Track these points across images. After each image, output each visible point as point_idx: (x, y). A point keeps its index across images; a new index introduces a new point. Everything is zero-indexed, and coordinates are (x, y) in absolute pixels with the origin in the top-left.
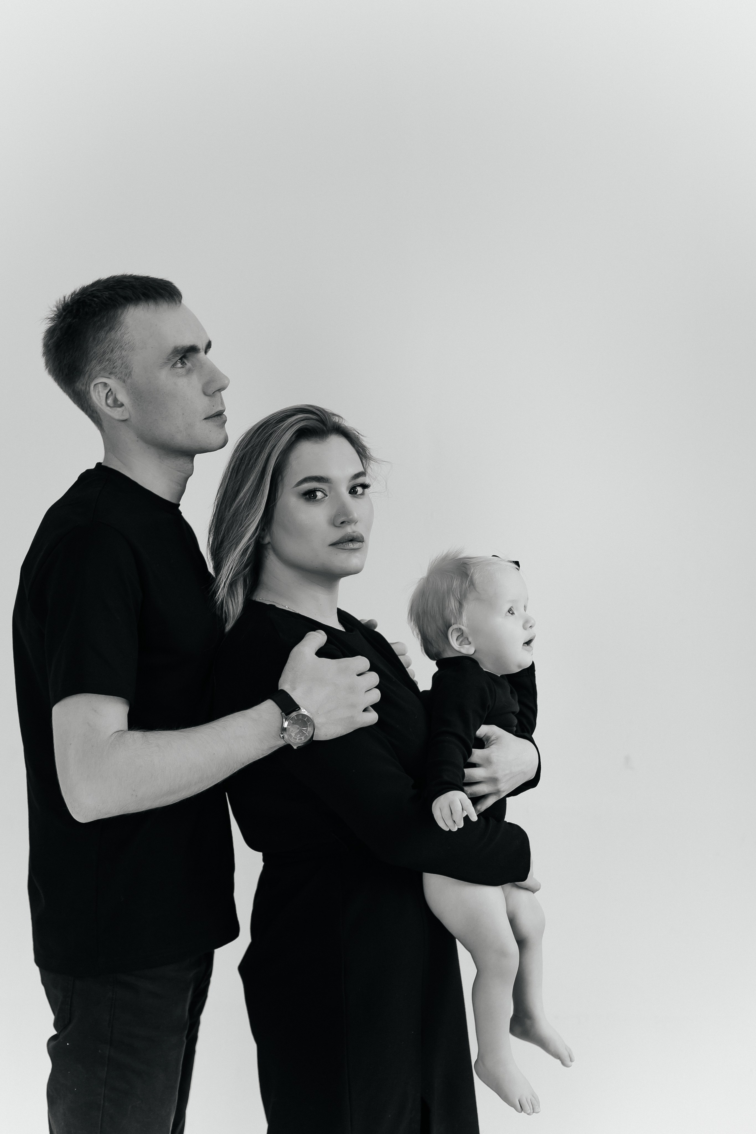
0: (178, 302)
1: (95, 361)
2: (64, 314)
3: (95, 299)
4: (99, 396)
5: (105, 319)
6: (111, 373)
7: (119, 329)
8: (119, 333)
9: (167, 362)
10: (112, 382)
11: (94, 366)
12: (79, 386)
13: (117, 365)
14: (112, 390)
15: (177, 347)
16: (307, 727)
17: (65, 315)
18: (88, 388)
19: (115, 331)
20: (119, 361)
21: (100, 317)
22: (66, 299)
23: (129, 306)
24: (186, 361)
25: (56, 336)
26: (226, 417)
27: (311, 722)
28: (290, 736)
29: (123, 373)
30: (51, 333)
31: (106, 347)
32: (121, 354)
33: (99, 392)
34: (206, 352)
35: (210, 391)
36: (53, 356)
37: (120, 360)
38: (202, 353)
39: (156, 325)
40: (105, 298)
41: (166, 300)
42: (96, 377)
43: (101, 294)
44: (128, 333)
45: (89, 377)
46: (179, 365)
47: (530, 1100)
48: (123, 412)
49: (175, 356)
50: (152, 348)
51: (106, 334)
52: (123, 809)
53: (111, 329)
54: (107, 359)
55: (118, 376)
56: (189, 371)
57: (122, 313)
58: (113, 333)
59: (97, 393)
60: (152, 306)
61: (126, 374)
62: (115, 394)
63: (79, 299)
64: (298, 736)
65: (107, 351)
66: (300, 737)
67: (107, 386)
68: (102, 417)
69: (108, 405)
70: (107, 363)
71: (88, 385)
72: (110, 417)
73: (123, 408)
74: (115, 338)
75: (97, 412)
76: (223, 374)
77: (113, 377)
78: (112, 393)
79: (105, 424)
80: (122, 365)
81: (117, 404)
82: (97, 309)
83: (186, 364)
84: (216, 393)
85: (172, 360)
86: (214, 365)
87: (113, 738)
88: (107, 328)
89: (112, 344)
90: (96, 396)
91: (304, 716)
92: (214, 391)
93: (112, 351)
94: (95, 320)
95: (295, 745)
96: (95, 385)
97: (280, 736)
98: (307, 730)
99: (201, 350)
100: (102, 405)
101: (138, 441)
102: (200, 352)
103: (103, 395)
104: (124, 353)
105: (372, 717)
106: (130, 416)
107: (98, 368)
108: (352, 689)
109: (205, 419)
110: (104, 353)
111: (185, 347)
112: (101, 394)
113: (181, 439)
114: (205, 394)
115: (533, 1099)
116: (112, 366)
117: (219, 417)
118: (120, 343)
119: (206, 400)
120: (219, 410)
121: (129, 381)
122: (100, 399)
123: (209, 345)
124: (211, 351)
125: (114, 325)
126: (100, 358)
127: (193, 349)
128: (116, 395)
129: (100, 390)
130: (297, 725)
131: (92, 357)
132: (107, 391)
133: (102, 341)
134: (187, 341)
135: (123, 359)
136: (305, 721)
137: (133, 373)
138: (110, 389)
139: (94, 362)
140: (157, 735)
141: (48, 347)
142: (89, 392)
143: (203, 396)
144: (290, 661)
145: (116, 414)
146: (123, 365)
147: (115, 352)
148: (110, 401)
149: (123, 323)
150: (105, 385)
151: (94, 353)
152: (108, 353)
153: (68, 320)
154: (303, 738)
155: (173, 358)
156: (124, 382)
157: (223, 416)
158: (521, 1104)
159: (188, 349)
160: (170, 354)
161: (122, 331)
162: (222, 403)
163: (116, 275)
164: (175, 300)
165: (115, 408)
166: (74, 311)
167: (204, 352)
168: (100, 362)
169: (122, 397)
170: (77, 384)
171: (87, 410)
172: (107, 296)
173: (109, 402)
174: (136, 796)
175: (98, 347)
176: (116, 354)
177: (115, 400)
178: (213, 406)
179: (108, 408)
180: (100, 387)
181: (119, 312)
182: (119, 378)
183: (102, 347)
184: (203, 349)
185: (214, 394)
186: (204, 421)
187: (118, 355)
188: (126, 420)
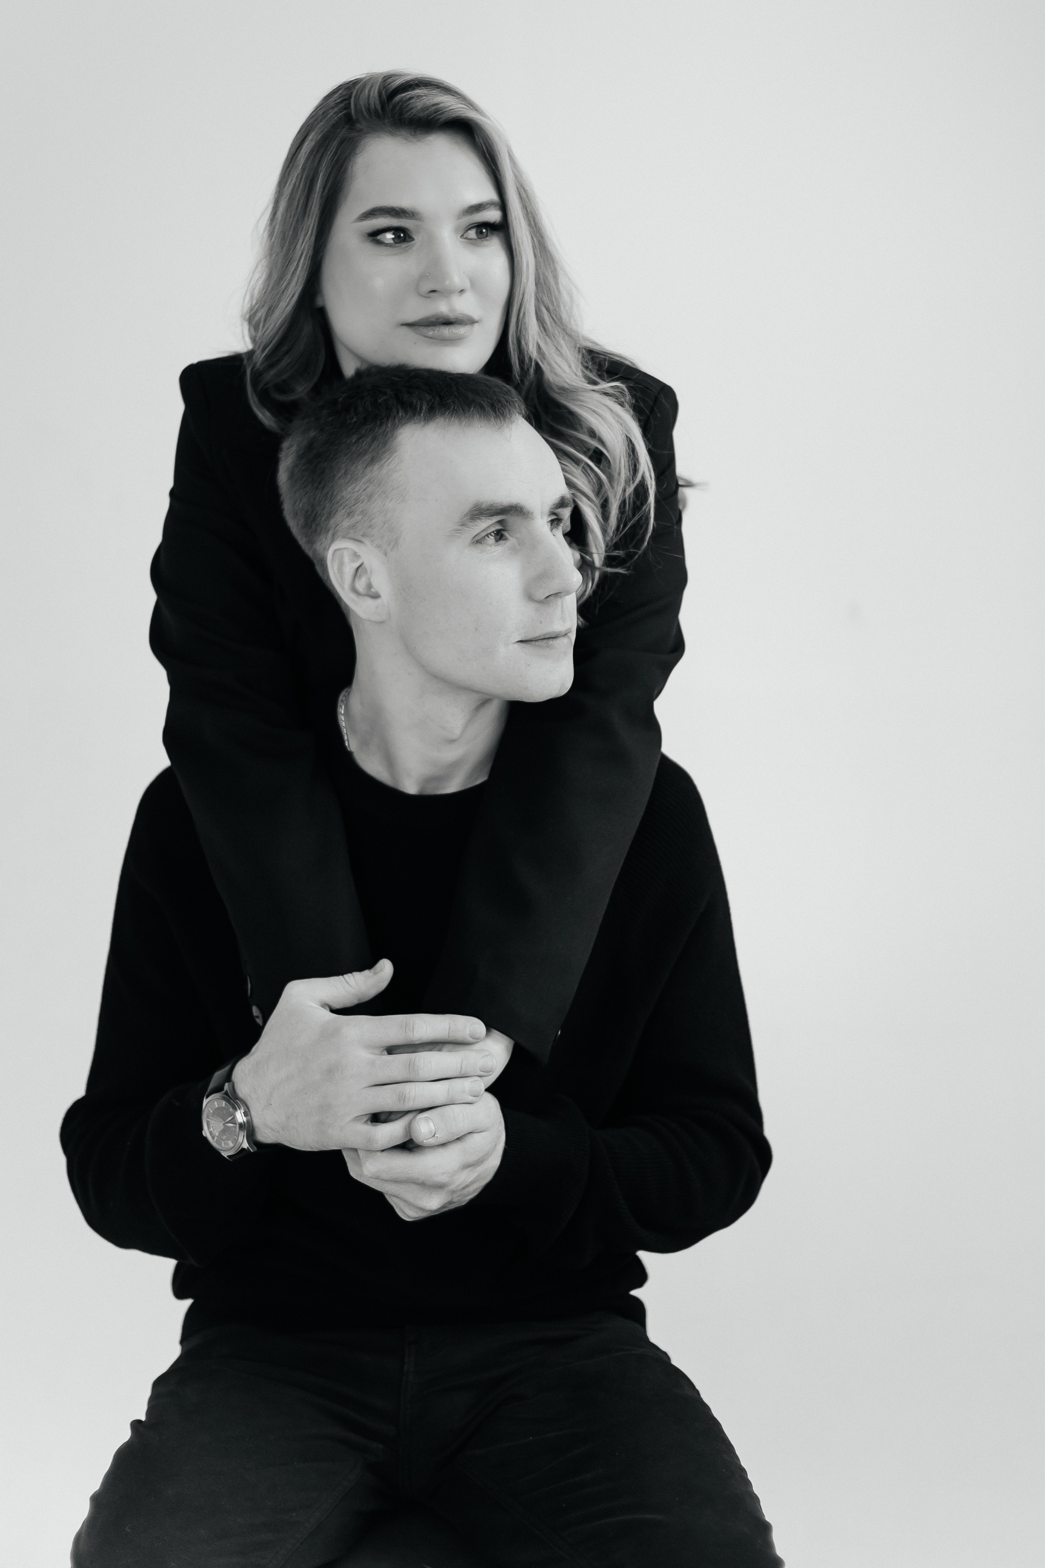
4: (344, 573)
5: (366, 441)
6: (365, 536)
7: (386, 461)
8: (386, 469)
9: (463, 528)
10: (366, 552)
13: (376, 523)
14: (365, 566)
15: (486, 503)
19: (381, 464)
20: (380, 518)
21: (357, 436)
24: (506, 534)
29: (386, 540)
32: (384, 505)
33: (344, 567)
35: (541, 594)
37: (382, 516)
42: (339, 538)
44: (401, 472)
46: (492, 540)
48: (378, 608)
49: (480, 520)
51: (365, 468)
53: (373, 461)
54: (360, 511)
55: (377, 543)
57: (396, 433)
58: (375, 467)
59: (337, 568)
60: (454, 426)
61: (390, 543)
62: (369, 574)
65: (361, 498)
67: (357, 558)
69: (354, 590)
70: (361, 517)
73: (379, 601)
74: (379, 477)
77: (367, 541)
78: (364, 571)
80: (384, 525)
81: (371, 593)
84: (551, 598)
85: (476, 526)
88: (367, 457)
92: (547, 596)
93: (370, 498)
96: (335, 551)
99: (537, 516)
102: (533, 519)
103: (350, 572)
104: (389, 505)
106: (389, 617)
109: (521, 642)
110: (357, 501)
111: (499, 503)
112: (347, 571)
114: (529, 597)
116: (367, 524)
120: (551, 631)
121: (394, 554)
122: (345, 579)
127: (519, 512)
128: (371, 575)
129: (347, 562)
132: (355, 566)
134: (504, 496)
137: (401, 541)
138: (362, 565)
139: (341, 513)
143: (524, 600)
145: (367, 608)
146: (386, 525)
148: (359, 586)
149: (395, 454)
150: (356, 555)
151: (344, 497)
152: (363, 502)
156: (386, 554)
159: (508, 510)
160: (471, 515)
161: (392, 467)
162: (561, 619)
165: (366, 599)
168: (350, 514)
169: (381, 582)
175: (350, 489)
176: (376, 505)
177: (368, 586)
178: (541, 622)
179: (356, 597)
181: (392, 430)
182: (379, 547)
183: (357, 489)
184: (542, 513)
185: (548, 599)
186: (516, 645)
187: (380, 506)
188: (382, 622)
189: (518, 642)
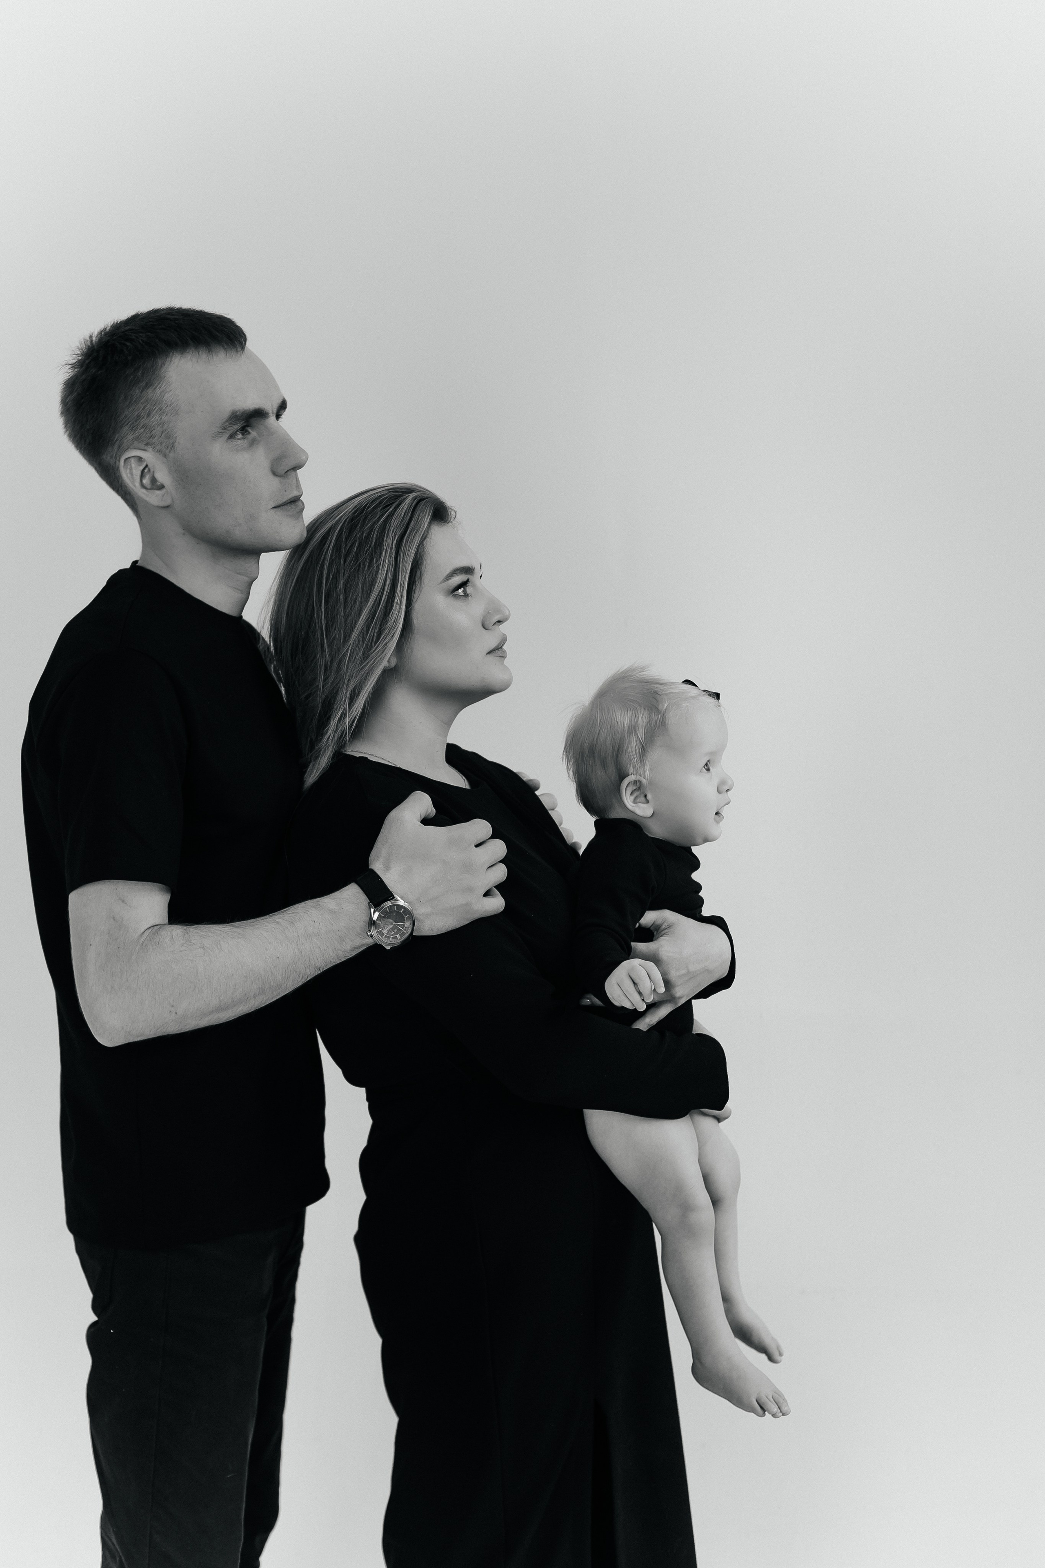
0: (239, 349)
1: (126, 428)
2: (87, 361)
3: (128, 344)
4: (132, 474)
5: (140, 372)
6: (147, 444)
7: (158, 385)
8: (158, 391)
9: (222, 431)
10: (148, 456)
11: (126, 434)
12: (107, 458)
13: (155, 433)
14: (150, 466)
15: (236, 412)
16: (403, 920)
17: (89, 363)
18: (118, 462)
19: (154, 388)
20: (158, 429)
21: (133, 369)
22: (94, 339)
23: (173, 354)
24: (249, 430)
25: (76, 391)
26: (303, 504)
27: (410, 915)
28: (381, 933)
29: (164, 445)
30: (70, 386)
31: (141, 410)
32: (161, 419)
33: (131, 469)
34: (278, 416)
35: (282, 470)
36: (72, 419)
37: (159, 427)
38: (272, 418)
39: (208, 381)
40: (141, 342)
41: (223, 347)
42: (128, 449)
43: (137, 337)
44: (171, 390)
45: (119, 447)
46: (240, 436)
47: (772, 1397)
48: (163, 496)
49: (232, 424)
50: (202, 412)
51: (142, 392)
52: (160, 1029)
53: (148, 385)
54: (142, 425)
55: (157, 448)
56: (253, 442)
57: (163, 364)
58: (150, 390)
59: (128, 471)
60: (204, 355)
61: (168, 446)
62: (153, 472)
63: (108, 341)
64: (392, 934)
65: (142, 415)
66: (395, 934)
67: (142, 461)
68: (137, 502)
69: (143, 486)
70: (142, 430)
71: (118, 459)
72: (147, 502)
73: (163, 491)
74: (154, 398)
75: (130, 494)
76: (300, 447)
77: (150, 450)
78: (149, 470)
79: (141, 509)
80: (162, 434)
81: (156, 485)
82: (130, 358)
83: (249, 433)
84: (289, 472)
85: (230, 428)
86: (288, 434)
87: (144, 936)
88: (143, 384)
89: (148, 406)
90: (127, 475)
91: (400, 907)
92: (286, 471)
93: (149, 415)
94: (127, 372)
95: (388, 944)
96: (127, 459)
97: (367, 934)
98: (404, 925)
99: (271, 414)
100: (135, 486)
101: (184, 534)
102: (268, 417)
103: (137, 472)
104: (165, 418)
105: (497, 903)
106: (173, 502)
107: (130, 437)
108: (468, 867)
109: (275, 507)
110: (138, 417)
111: (247, 411)
112: (134, 471)
113: (240, 534)
114: (275, 473)
115: (776, 1395)
116: (149, 434)
117: (294, 503)
118: (159, 404)
119: (275, 482)
120: (293, 496)
121: (171, 455)
122: (133, 478)
123: (283, 406)
124: (286, 415)
125: (152, 379)
126: (133, 423)
127: (258, 414)
128: (155, 472)
129: (133, 466)
130: (390, 919)
131: (123, 422)
132: (142, 468)
133: (135, 401)
134: (250, 403)
135: (163, 425)
136: (400, 914)
137: (176, 445)
138: (147, 466)
140: (203, 932)
141: (67, 404)
142: (118, 468)
143: (271, 476)
144: (384, 831)
145: (154, 498)
147: (153, 417)
148: (146, 481)
149: (164, 377)
150: (140, 459)
151: (126, 416)
152: (143, 418)
153: (92, 370)
154: (398, 936)
155: (230, 427)
156: (165, 456)
157: (299, 503)
158: (760, 1403)
159: (251, 415)
160: (227, 421)
161: (163, 388)
162: (298, 486)
163: (160, 308)
164: (235, 346)
165: (153, 491)
166: (100, 359)
167: (275, 416)
168: (133, 429)
169: (163, 476)
170: (104, 456)
171: (118, 489)
172: (144, 339)
173: (144, 481)
174: (176, 1013)
175: (131, 409)
176: (155, 419)
177: (154, 480)
178: (285, 491)
179: (144, 491)
180: (133, 463)
181: (160, 362)
182: (159, 451)
183: (136, 408)
184: (273, 413)
185: (287, 473)
186: (272, 511)
187: (157, 420)
188: (168, 507)
189: (273, 508)
